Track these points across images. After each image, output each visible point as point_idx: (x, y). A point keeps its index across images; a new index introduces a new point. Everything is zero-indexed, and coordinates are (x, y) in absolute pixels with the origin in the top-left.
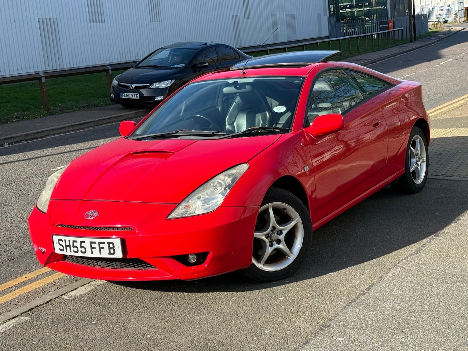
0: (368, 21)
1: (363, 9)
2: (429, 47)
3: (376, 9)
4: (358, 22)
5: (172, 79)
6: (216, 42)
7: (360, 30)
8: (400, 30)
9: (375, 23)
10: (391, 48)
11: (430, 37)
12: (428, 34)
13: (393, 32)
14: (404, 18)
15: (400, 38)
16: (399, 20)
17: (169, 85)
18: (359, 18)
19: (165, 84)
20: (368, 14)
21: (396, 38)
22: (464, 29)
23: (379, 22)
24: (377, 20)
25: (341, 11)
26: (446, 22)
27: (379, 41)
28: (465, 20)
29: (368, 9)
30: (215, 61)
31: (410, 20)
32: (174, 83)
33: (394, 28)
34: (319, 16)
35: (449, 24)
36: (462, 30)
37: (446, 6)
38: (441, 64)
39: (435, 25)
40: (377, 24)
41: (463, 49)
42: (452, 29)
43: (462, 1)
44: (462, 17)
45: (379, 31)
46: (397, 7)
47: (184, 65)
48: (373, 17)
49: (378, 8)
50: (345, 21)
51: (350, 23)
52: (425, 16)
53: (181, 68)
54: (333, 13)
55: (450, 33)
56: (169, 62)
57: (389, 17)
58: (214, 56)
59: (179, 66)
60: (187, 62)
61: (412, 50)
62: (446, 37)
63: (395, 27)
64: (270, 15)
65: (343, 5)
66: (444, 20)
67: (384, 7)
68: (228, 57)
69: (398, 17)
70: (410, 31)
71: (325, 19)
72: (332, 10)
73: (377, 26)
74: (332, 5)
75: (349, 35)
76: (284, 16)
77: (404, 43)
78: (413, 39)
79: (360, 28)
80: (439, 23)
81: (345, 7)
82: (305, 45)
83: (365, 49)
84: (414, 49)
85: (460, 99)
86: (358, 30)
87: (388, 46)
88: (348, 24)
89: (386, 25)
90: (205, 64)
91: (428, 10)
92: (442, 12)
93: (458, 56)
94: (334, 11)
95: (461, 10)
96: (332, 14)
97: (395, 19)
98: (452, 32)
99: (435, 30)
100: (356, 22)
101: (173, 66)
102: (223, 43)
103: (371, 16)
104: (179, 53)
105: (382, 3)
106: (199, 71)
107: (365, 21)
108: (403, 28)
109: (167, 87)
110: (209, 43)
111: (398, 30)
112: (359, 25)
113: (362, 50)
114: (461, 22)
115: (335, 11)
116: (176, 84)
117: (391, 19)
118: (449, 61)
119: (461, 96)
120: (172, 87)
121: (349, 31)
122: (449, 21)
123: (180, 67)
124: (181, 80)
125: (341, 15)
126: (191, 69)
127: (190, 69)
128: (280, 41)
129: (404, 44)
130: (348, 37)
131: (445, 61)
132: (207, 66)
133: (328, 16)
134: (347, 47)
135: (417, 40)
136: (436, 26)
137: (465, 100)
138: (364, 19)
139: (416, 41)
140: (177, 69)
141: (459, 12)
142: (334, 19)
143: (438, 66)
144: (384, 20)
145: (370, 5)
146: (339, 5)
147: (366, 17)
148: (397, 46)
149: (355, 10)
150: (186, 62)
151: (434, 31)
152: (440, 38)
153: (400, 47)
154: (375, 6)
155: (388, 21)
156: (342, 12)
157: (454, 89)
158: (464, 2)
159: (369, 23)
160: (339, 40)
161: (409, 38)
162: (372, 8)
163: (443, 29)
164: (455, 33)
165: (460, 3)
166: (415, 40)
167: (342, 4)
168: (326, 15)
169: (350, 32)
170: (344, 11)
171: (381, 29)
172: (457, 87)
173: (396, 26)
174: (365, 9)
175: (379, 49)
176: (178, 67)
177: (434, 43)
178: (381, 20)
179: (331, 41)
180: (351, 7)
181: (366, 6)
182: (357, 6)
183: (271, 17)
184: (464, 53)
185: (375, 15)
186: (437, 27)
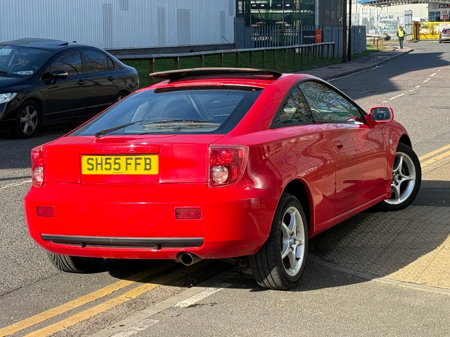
0: (288, 27)
1: (282, 12)
2: (368, 71)
3: (300, 13)
4: (274, 28)
5: (12, 92)
6: (81, 42)
7: (277, 40)
8: (330, 44)
9: (297, 31)
10: (318, 68)
11: (369, 58)
12: (365, 53)
13: (321, 46)
14: (337, 28)
15: (330, 56)
16: (330, 30)
17: (8, 100)
18: (276, 23)
19: (2, 98)
20: (289, 19)
21: (325, 55)
22: (413, 50)
23: (303, 31)
24: (300, 29)
25: (252, 11)
26: (388, 38)
27: (303, 58)
28: (413, 38)
29: (289, 11)
30: (78, 70)
31: (345, 33)
32: (15, 98)
33: (322, 41)
34: (222, 15)
35: (392, 42)
36: (410, 51)
37: (388, 18)
38: (391, 99)
39: (374, 42)
40: (300, 34)
41: (415, 79)
42: (397, 50)
43: (411, 14)
44: (409, 34)
45: (303, 44)
46: (327, 12)
47: (32, 72)
48: (294, 23)
49: (302, 11)
50: (257, 25)
51: (264, 28)
52: (363, 29)
53: (28, 77)
54: (241, 12)
55: (394, 55)
56: (10, 65)
57: (317, 25)
58: (77, 63)
59: (24, 73)
60: (37, 68)
61: (346, 74)
62: (390, 60)
63: (324, 41)
64: (156, 9)
65: (256, 4)
66: (385, 36)
67: (310, 11)
68: (96, 65)
69: (328, 26)
70: (344, 47)
71: (230, 20)
72: (240, 8)
73: (300, 36)
74: (241, 2)
75: (263, 47)
76: (174, 11)
77: (335, 62)
78: (347, 58)
79: (277, 36)
80: (380, 40)
81: (258, 7)
82: (205, 55)
83: (284, 67)
84: (350, 73)
85: (427, 157)
86: (274, 40)
87: (314, 65)
88: (261, 29)
89: (311, 37)
90: (64, 74)
91: (365, 20)
92: (383, 25)
93: (411, 90)
94: (243, 10)
95: (409, 25)
96: (240, 14)
97: (324, 30)
98: (397, 54)
99: (375, 48)
100: (272, 29)
101: (15, 73)
102: (91, 45)
103: (292, 22)
104: (25, 54)
105: (308, 5)
106: (54, 83)
107: (284, 29)
108: (334, 43)
109: (5, 103)
110: (71, 43)
111: (328, 45)
112: (276, 33)
113: (280, 67)
114: (407, 40)
115: (245, 10)
116: (18, 100)
117: (320, 29)
118: (402, 96)
119: (428, 153)
120: (12, 103)
121: (262, 39)
122: (392, 38)
123: (25, 75)
124: (27, 93)
125: (253, 17)
126: (42, 79)
127: (40, 79)
128: (168, 45)
129: (334, 64)
130: (262, 48)
131: (396, 96)
132: (66, 76)
133: (235, 16)
134: (259, 62)
135: (352, 60)
136: (376, 42)
137: (435, 159)
138: (283, 25)
139: (350, 61)
140: (20, 77)
141: (406, 27)
142: (242, 21)
143: (387, 101)
144: (310, 29)
145: (292, 7)
146: (250, 2)
147: (285, 23)
148: (325, 65)
149: (271, 11)
150: (34, 67)
151: (373, 50)
152: (382, 60)
153: (330, 68)
154: (299, 8)
155: (315, 31)
156: (254, 13)
157: (415, 139)
158: (413, 14)
159: (289, 31)
160: (251, 52)
161: (342, 56)
162: (295, 12)
163: (385, 48)
164: (401, 55)
165: (408, 15)
166: (349, 59)
167: (254, 2)
168: (232, 15)
169: (263, 41)
170: (256, 11)
171: (306, 41)
172: (420, 137)
173: (325, 38)
174: (285, 12)
175: (303, 69)
176: (22, 74)
177: (374, 66)
178: (306, 28)
179: (240, 52)
180: (267, 7)
181: (286, 8)
182: (274, 7)
183: (156, 11)
184: (418, 86)
185: (298, 21)
186: (378, 44)
